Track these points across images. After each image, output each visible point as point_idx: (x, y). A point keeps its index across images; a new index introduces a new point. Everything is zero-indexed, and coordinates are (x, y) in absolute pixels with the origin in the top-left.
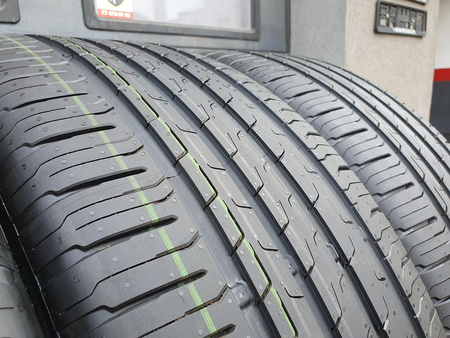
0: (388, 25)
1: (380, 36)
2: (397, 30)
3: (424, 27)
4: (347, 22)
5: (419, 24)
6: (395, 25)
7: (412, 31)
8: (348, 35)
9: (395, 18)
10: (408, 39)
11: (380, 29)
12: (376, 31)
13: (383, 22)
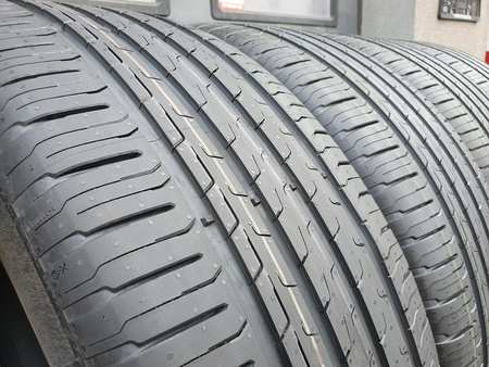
0: (449, 11)
1: (442, 22)
2: (457, 16)
3: (478, 13)
4: (417, 9)
5: (474, 10)
6: (454, 12)
7: (468, 17)
8: (417, 22)
9: (455, 5)
10: (465, 24)
11: (443, 16)
12: (439, 18)
13: (445, 9)
